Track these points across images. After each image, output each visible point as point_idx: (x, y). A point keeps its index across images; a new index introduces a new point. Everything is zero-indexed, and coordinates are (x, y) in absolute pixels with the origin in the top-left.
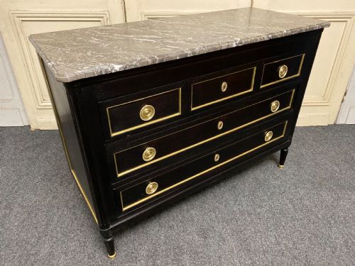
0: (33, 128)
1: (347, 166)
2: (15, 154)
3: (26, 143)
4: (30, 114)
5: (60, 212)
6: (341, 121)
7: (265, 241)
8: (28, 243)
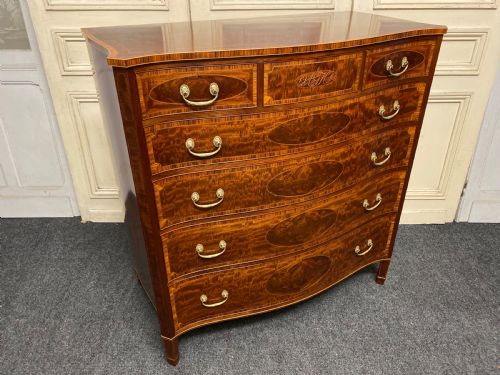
0: (84, 220)
1: (461, 279)
2: (64, 253)
3: (77, 239)
4: (81, 204)
5: (116, 325)
6: (462, 219)
7: (349, 369)
8: (80, 360)
